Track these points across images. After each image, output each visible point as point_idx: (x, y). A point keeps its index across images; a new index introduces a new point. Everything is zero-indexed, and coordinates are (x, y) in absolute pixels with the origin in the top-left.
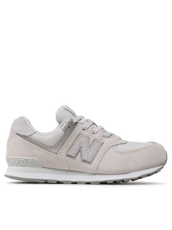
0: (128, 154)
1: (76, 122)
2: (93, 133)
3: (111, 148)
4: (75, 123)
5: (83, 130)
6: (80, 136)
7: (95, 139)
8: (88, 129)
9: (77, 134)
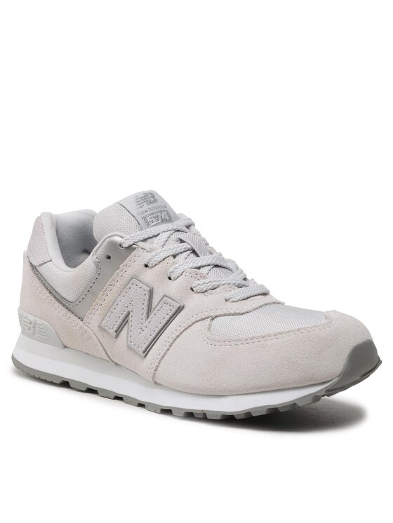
0: (228, 347)
1: (127, 246)
2: (170, 278)
3: (197, 324)
4: (127, 248)
5: (146, 266)
6: (131, 282)
7: (165, 296)
8: (157, 267)
9: (127, 276)
